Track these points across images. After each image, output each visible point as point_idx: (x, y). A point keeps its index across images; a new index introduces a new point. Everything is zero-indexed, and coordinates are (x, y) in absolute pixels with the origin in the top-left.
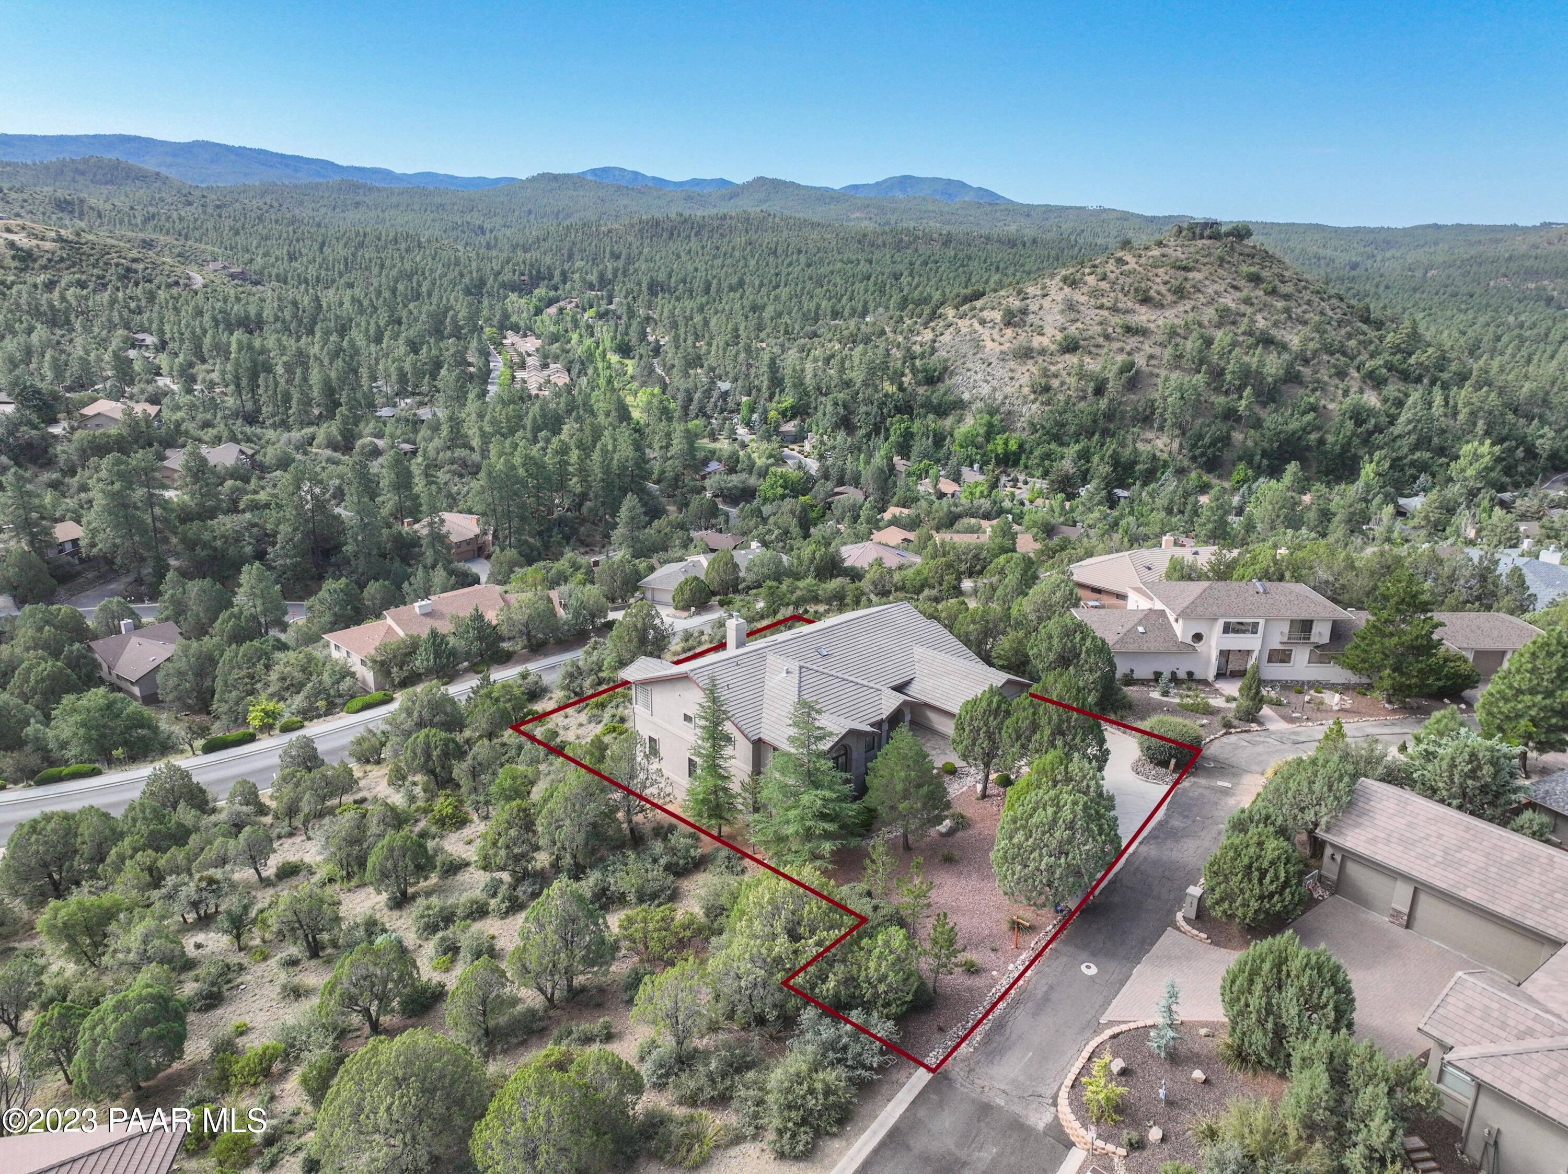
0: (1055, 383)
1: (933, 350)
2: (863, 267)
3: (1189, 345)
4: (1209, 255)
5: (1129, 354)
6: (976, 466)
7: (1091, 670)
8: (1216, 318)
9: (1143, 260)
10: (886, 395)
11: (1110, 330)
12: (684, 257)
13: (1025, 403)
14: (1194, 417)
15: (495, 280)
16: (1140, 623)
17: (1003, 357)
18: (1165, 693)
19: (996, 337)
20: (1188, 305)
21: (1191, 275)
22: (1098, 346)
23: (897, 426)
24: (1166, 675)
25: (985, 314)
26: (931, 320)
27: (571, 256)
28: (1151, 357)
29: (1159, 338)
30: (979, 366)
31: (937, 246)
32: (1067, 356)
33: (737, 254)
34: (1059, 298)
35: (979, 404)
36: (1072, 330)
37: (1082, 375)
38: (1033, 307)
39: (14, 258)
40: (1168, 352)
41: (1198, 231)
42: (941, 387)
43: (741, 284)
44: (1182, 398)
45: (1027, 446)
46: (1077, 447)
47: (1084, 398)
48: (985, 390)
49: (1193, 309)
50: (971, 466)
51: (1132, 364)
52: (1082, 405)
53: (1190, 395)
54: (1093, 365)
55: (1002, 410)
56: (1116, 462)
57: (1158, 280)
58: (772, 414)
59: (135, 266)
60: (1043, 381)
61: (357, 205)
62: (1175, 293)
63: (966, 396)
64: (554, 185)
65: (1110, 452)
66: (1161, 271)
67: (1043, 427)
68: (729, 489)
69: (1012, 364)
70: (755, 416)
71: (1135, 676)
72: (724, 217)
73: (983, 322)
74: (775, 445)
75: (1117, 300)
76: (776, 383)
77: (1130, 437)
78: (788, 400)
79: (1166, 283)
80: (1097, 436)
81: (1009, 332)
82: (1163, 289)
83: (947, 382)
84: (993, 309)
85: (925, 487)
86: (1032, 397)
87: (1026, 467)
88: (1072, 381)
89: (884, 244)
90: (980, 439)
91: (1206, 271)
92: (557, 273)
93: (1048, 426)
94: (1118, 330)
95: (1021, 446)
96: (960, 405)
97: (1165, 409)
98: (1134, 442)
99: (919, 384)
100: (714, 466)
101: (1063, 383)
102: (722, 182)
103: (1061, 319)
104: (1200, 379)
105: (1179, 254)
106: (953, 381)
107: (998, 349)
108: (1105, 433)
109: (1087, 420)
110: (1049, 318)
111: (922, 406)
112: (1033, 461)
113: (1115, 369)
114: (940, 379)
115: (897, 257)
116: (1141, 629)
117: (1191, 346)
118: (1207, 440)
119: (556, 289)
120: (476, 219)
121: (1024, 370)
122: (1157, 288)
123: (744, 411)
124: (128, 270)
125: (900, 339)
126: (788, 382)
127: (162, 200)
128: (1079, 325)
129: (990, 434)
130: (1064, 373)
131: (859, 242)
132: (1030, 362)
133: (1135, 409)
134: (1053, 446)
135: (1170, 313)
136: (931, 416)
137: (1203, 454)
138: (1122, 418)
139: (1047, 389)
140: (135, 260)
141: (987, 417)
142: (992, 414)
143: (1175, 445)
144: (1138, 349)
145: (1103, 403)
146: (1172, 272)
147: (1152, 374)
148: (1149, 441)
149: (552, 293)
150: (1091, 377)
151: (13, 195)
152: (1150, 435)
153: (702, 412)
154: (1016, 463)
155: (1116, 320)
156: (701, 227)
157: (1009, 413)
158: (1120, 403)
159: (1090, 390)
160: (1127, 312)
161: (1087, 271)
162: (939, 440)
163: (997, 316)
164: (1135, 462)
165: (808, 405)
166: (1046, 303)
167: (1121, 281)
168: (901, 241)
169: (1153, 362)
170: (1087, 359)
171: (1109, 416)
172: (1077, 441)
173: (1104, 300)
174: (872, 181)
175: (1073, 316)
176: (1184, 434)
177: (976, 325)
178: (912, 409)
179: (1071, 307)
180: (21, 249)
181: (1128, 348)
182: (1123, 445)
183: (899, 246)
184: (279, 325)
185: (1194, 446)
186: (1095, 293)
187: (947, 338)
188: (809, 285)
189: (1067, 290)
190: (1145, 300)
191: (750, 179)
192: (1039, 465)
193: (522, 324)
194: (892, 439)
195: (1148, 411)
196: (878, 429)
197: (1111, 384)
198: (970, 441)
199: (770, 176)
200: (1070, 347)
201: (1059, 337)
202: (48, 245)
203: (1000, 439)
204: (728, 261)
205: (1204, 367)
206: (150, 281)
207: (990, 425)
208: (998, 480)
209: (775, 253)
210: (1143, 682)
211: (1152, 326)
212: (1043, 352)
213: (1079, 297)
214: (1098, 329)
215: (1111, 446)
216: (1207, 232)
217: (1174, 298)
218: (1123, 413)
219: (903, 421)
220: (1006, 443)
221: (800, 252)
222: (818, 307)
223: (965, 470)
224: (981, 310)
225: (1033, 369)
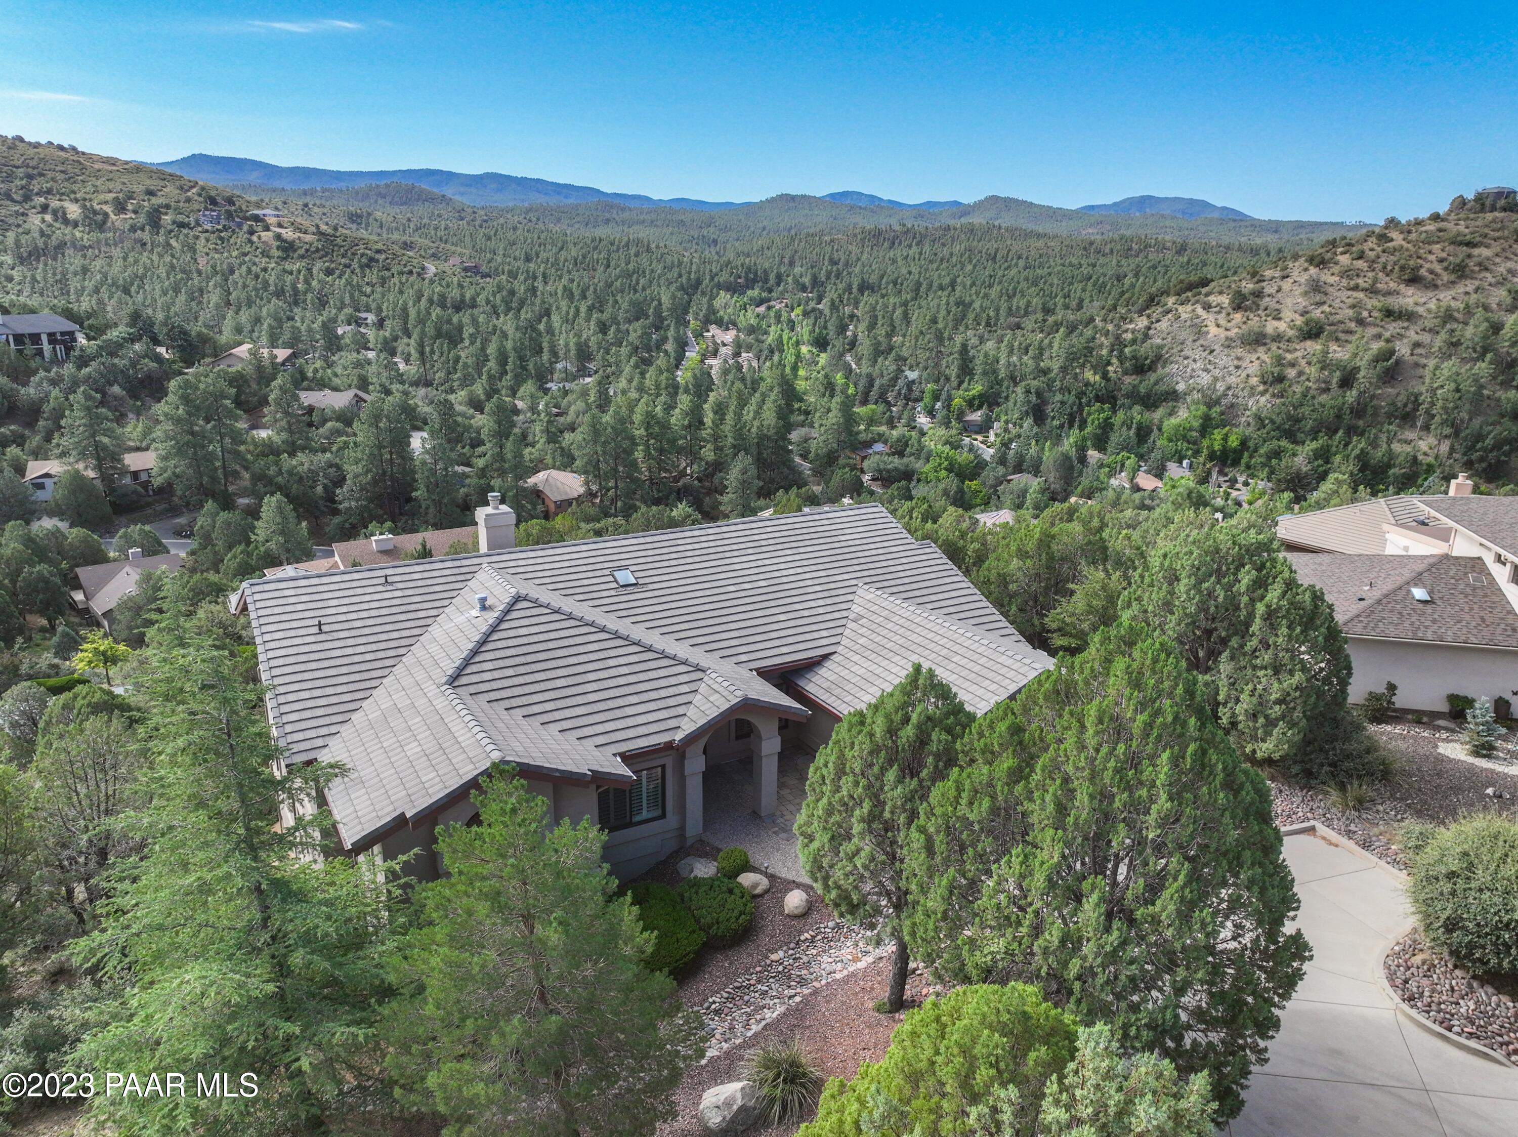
0: (1291, 373)
1: (1146, 336)
2: (1085, 270)
3: (1469, 331)
4: (1503, 228)
5: (1388, 341)
6: (1185, 463)
7: (1277, 669)
8: (1509, 300)
9: (1413, 236)
10: (1087, 384)
11: (1365, 314)
12: (900, 262)
13: (1252, 395)
14: (1472, 415)
15: (712, 279)
16: (1417, 580)
17: (1229, 344)
18: (1484, 750)
19: (1222, 322)
20: (1470, 286)
21: (1476, 251)
22: (1349, 332)
23: (1095, 415)
24: (1484, 703)
25: (1211, 298)
26: (1148, 308)
27: (792, 264)
28: (1417, 345)
29: (1429, 324)
30: (1198, 354)
31: (1169, 255)
32: (1308, 343)
33: (954, 259)
34: (1303, 278)
35: (1196, 396)
36: (1317, 313)
37: (1324, 364)
38: (1270, 289)
39: (278, 248)
40: (1439, 341)
41: (1488, 202)
42: (1152, 377)
43: (953, 284)
44: (1458, 390)
45: (1251, 444)
46: (1314, 445)
47: (1327, 390)
48: (1205, 379)
49: (1476, 291)
50: (1180, 462)
51: (1392, 352)
52: (1324, 398)
53: (1467, 386)
54: (1338, 353)
55: (1224, 402)
56: (1363, 461)
57: (1432, 258)
58: (957, 401)
59: (377, 256)
60: (1276, 370)
61: (607, 221)
62: (1454, 271)
63: (1181, 387)
64: (791, 204)
65: (1357, 451)
66: (1436, 248)
67: (1272, 422)
68: (888, 471)
69: (1239, 352)
70: (938, 405)
71: (1401, 700)
72: (948, 228)
73: (1207, 307)
74: (954, 432)
75: (1376, 280)
76: (966, 370)
77: (1384, 437)
78: (977, 388)
79: (1441, 261)
80: (1340, 433)
81: (1238, 317)
82: (1438, 268)
83: (1160, 371)
84: (1221, 293)
85: (1120, 481)
86: (1261, 388)
87: (1248, 467)
88: (1312, 371)
89: (1112, 251)
90: (1194, 434)
91: (1496, 247)
92: (772, 277)
93: (1278, 420)
94: (1376, 314)
95: (1244, 443)
96: (1172, 396)
97: (1433, 404)
98: (1389, 442)
99: (1126, 373)
100: (879, 447)
101: (1300, 374)
102: (956, 203)
103: (1302, 302)
104: (1483, 368)
105: (1462, 228)
106: (1167, 370)
107: (1223, 334)
108: (1351, 431)
109: (1328, 414)
110: (1289, 301)
111: (1127, 396)
112: (1257, 460)
113: (1368, 357)
114: (1152, 368)
115: (1124, 262)
116: (1419, 593)
117: (1471, 332)
118: (1489, 441)
119: (770, 291)
120: (711, 233)
121: (1254, 358)
122: (1430, 264)
123: (927, 399)
124: (371, 259)
125: (1110, 327)
126: (979, 370)
127: (440, 216)
128: (1326, 308)
129: (1207, 426)
130: (1303, 362)
131: (1085, 249)
132: (1261, 349)
133: (1393, 403)
134: (1284, 443)
135: (1446, 296)
136: (1137, 408)
137: (1481, 460)
138: (1375, 415)
139: (1280, 379)
140: (378, 251)
141: (1203, 409)
142: (1209, 406)
143: (1445, 447)
144: (1401, 336)
145: (1351, 396)
146: (1451, 248)
147: (1417, 365)
148: (1408, 442)
149: (764, 294)
150: (1339, 365)
151: (316, 209)
152: (1410, 435)
153: (882, 398)
154: (1236, 463)
155: (1374, 302)
156: (923, 237)
157: (1232, 406)
158: (1373, 397)
159: (1335, 380)
160: (1389, 293)
161: (1340, 250)
162: (1143, 433)
163: (1225, 300)
164: (1389, 466)
165: (998, 394)
166: (1286, 285)
167: (1383, 260)
168: (1130, 249)
169: (1419, 351)
170: (1333, 347)
171: (1359, 411)
172: (1315, 439)
173: (1360, 281)
174: (1109, 202)
175: (1318, 298)
176: (1456, 434)
177: (1200, 310)
178: (1115, 399)
179: (1316, 287)
180: (285, 241)
181: (1387, 335)
182: (1374, 444)
183: (1127, 253)
184: (488, 308)
185: (1471, 448)
186: (1346, 273)
187: (1164, 325)
188: (1024, 285)
189: (1313, 271)
190: (1414, 280)
191: (982, 198)
192: (1264, 465)
193: (726, 318)
194: (1089, 429)
195: (1410, 406)
196: (1075, 418)
197: (1362, 373)
198: (1182, 434)
199: (1002, 195)
200: (1312, 332)
201: (1299, 321)
202: (308, 238)
203: (1218, 435)
204: (944, 265)
205: (1489, 356)
206: (388, 269)
207: (1207, 418)
208: (1209, 473)
209: (994, 259)
210: (1420, 718)
211: (1421, 310)
212: (1278, 338)
213: (1328, 277)
214: (1350, 313)
215: (1358, 445)
216: (1502, 202)
217: (1453, 277)
218: (1376, 409)
219: (1102, 410)
220: (1225, 439)
221: (1019, 258)
222: (1029, 304)
223: (1172, 466)
224: (1207, 295)
225: (1265, 358)
